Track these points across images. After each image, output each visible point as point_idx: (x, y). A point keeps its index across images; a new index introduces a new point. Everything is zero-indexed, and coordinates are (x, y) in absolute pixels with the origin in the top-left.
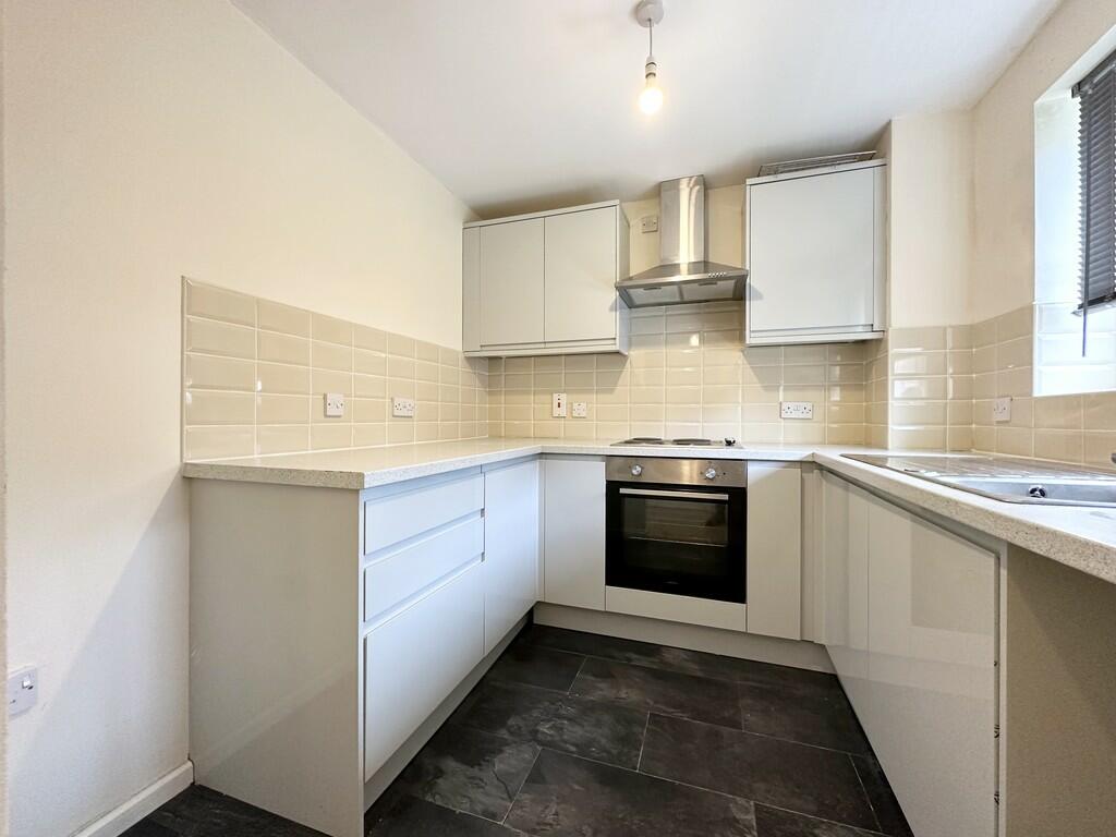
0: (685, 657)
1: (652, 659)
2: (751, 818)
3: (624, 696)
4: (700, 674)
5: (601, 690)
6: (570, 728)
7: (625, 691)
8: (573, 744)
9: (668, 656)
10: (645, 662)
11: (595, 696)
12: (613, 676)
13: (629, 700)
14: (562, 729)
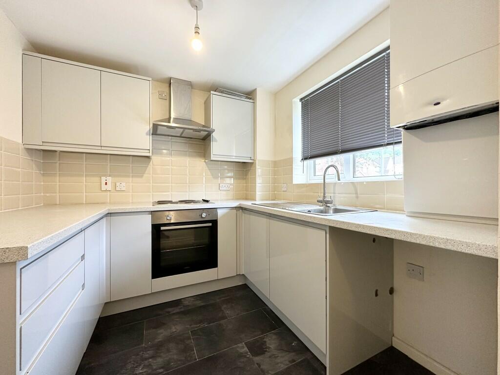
0: (193, 299)
1: (180, 307)
2: (246, 349)
3: (174, 330)
4: (203, 304)
5: (162, 333)
6: (155, 362)
7: (174, 328)
8: (160, 368)
9: (186, 303)
10: (176, 310)
11: (160, 338)
12: (164, 324)
13: (178, 331)
14: (150, 365)
